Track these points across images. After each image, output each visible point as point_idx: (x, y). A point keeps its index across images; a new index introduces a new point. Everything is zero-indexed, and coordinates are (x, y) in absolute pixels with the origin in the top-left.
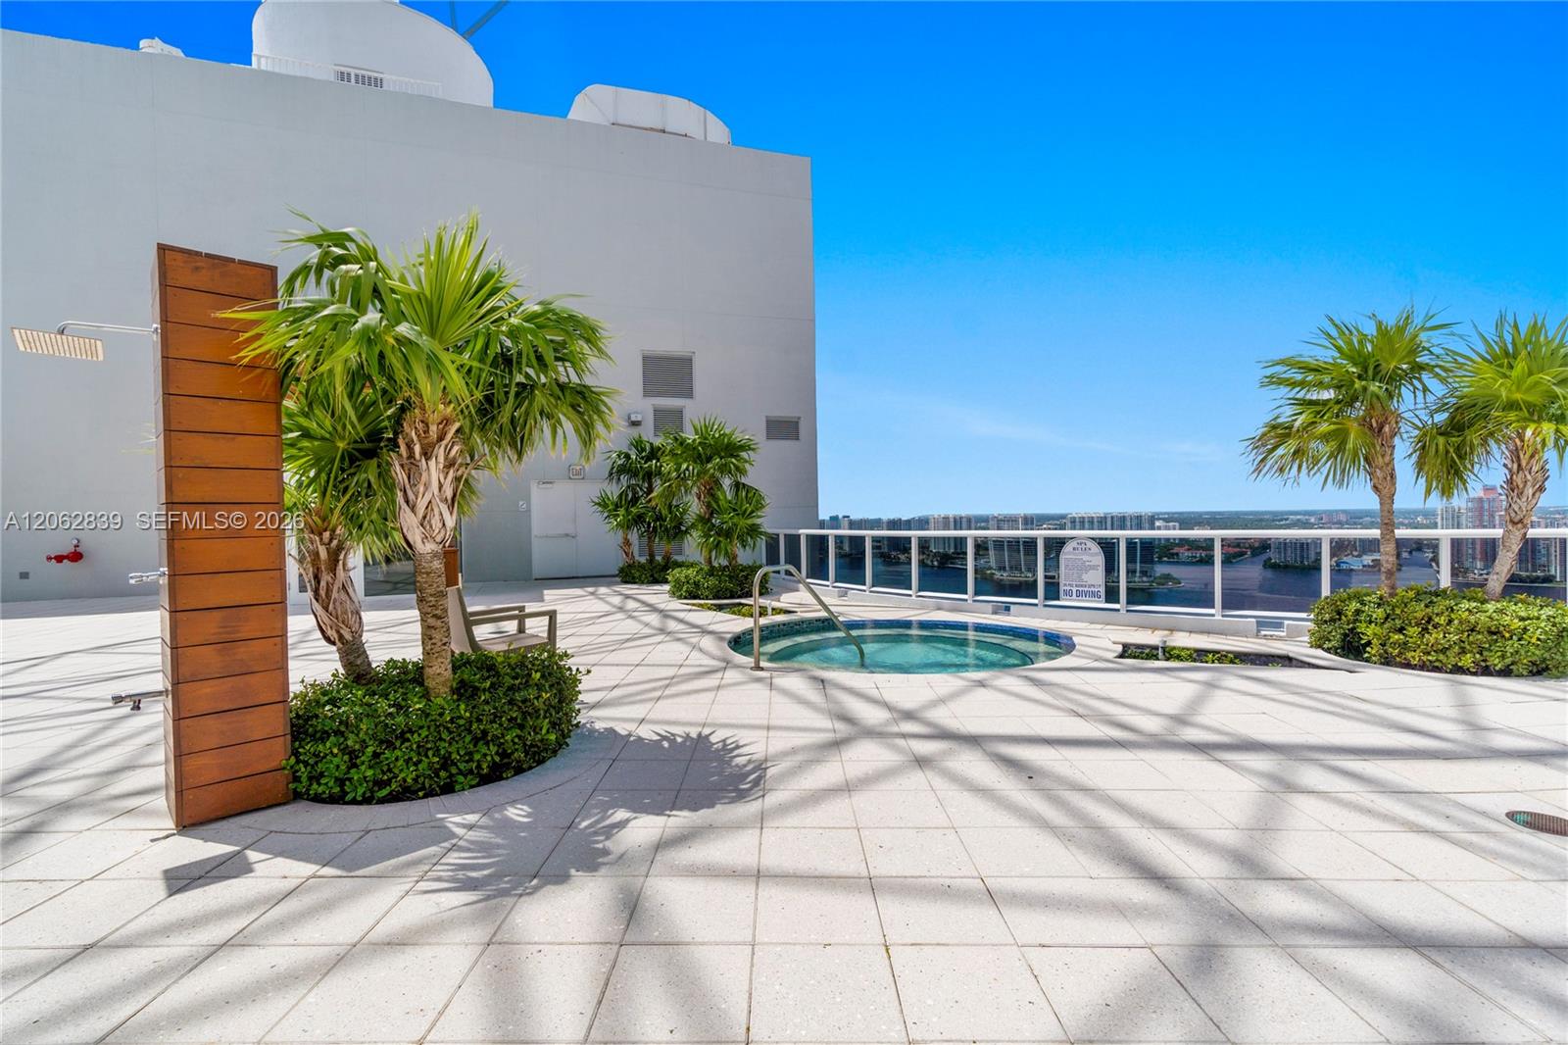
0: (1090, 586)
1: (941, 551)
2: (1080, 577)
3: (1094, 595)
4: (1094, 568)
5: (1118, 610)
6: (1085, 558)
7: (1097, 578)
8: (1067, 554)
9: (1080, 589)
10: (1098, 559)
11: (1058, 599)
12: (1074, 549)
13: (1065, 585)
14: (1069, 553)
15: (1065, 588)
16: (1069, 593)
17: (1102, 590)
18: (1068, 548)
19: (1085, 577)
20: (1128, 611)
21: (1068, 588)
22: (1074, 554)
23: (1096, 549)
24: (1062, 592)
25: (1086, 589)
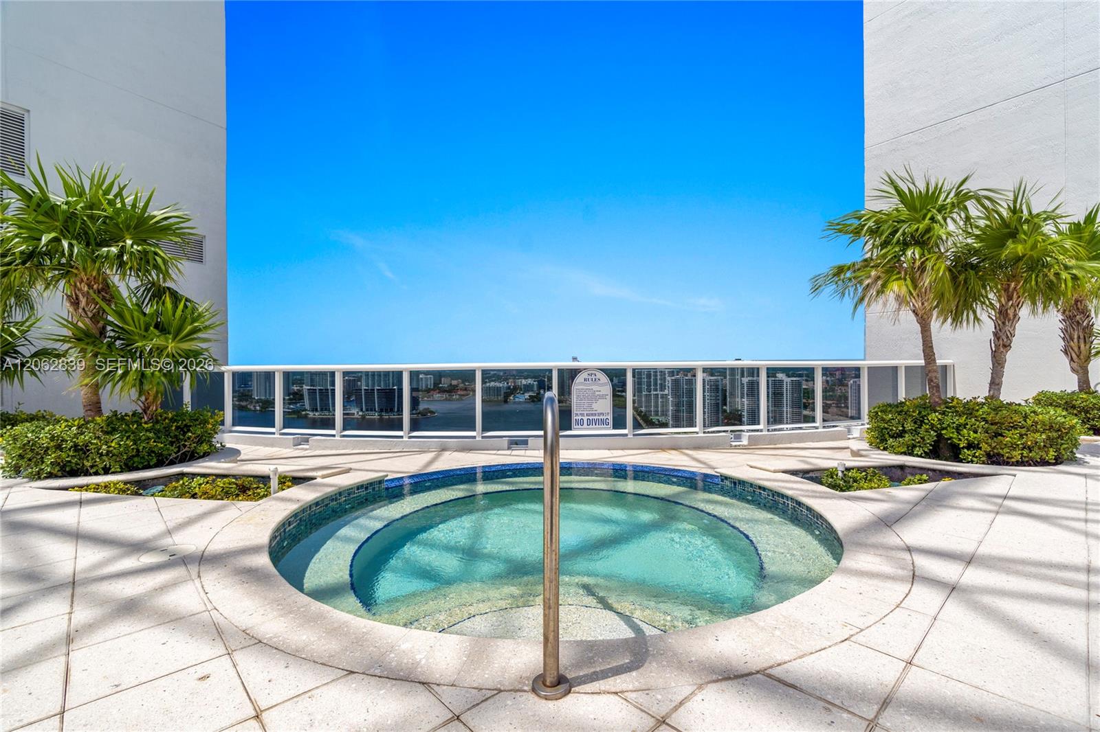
0: (599, 414)
1: (263, 398)
2: (590, 406)
3: (603, 422)
4: (603, 397)
5: (626, 435)
6: (595, 388)
7: (605, 406)
8: (578, 385)
9: (591, 418)
10: (606, 389)
11: (570, 429)
12: (585, 380)
13: (577, 415)
14: (581, 384)
15: (577, 418)
16: (580, 422)
17: (610, 417)
18: (580, 379)
19: (595, 406)
20: (634, 435)
21: (580, 418)
22: (585, 385)
23: (604, 379)
24: (573, 422)
25: (596, 418)
